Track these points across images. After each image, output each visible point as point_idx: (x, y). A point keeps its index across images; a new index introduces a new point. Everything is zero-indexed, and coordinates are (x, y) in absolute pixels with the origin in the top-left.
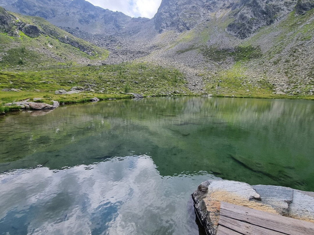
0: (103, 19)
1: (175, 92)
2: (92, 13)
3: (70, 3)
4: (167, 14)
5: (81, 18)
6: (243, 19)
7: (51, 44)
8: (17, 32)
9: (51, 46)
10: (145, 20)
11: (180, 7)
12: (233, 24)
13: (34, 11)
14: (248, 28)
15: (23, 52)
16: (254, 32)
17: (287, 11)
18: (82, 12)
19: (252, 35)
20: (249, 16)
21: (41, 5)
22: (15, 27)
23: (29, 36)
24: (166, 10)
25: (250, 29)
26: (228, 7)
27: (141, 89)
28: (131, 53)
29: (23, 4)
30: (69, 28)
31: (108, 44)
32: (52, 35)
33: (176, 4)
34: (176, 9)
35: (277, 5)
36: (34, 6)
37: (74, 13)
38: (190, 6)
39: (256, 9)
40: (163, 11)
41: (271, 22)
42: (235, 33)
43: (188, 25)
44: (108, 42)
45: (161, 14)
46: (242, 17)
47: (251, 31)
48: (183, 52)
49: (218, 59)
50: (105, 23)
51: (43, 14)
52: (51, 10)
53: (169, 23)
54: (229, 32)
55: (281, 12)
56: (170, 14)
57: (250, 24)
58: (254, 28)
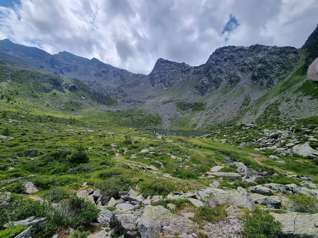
0: (112, 74)
1: (154, 128)
2: (105, 70)
3: (88, 61)
4: (158, 75)
5: (96, 73)
6: (203, 84)
7: (83, 96)
8: (66, 90)
9: (83, 98)
10: (143, 76)
11: (166, 71)
12: (198, 86)
13: (61, 67)
14: (205, 90)
15: (71, 103)
16: (209, 92)
17: (226, 82)
18: (97, 68)
19: (207, 94)
20: (206, 82)
21: (67, 63)
22: (64, 87)
23: (71, 92)
24: (157, 72)
25: (206, 91)
26: (197, 74)
27: (142, 127)
28: (133, 101)
29: (54, 62)
30: (89, 82)
31: (117, 94)
32: (83, 90)
33: (164, 69)
34: (164, 72)
35: (221, 78)
36: (62, 64)
37: (91, 69)
38: (173, 71)
39: (210, 79)
40: (155, 73)
41: (218, 87)
42: (199, 92)
43: (171, 83)
44: (116, 92)
45: (154, 75)
46: (203, 83)
47: (207, 92)
48: (166, 103)
49: (184, 110)
50: (114, 77)
51: (68, 69)
52: (74, 66)
53: (159, 81)
54: (195, 91)
55: (223, 82)
56: (160, 75)
57: (206, 88)
58: (209, 90)
